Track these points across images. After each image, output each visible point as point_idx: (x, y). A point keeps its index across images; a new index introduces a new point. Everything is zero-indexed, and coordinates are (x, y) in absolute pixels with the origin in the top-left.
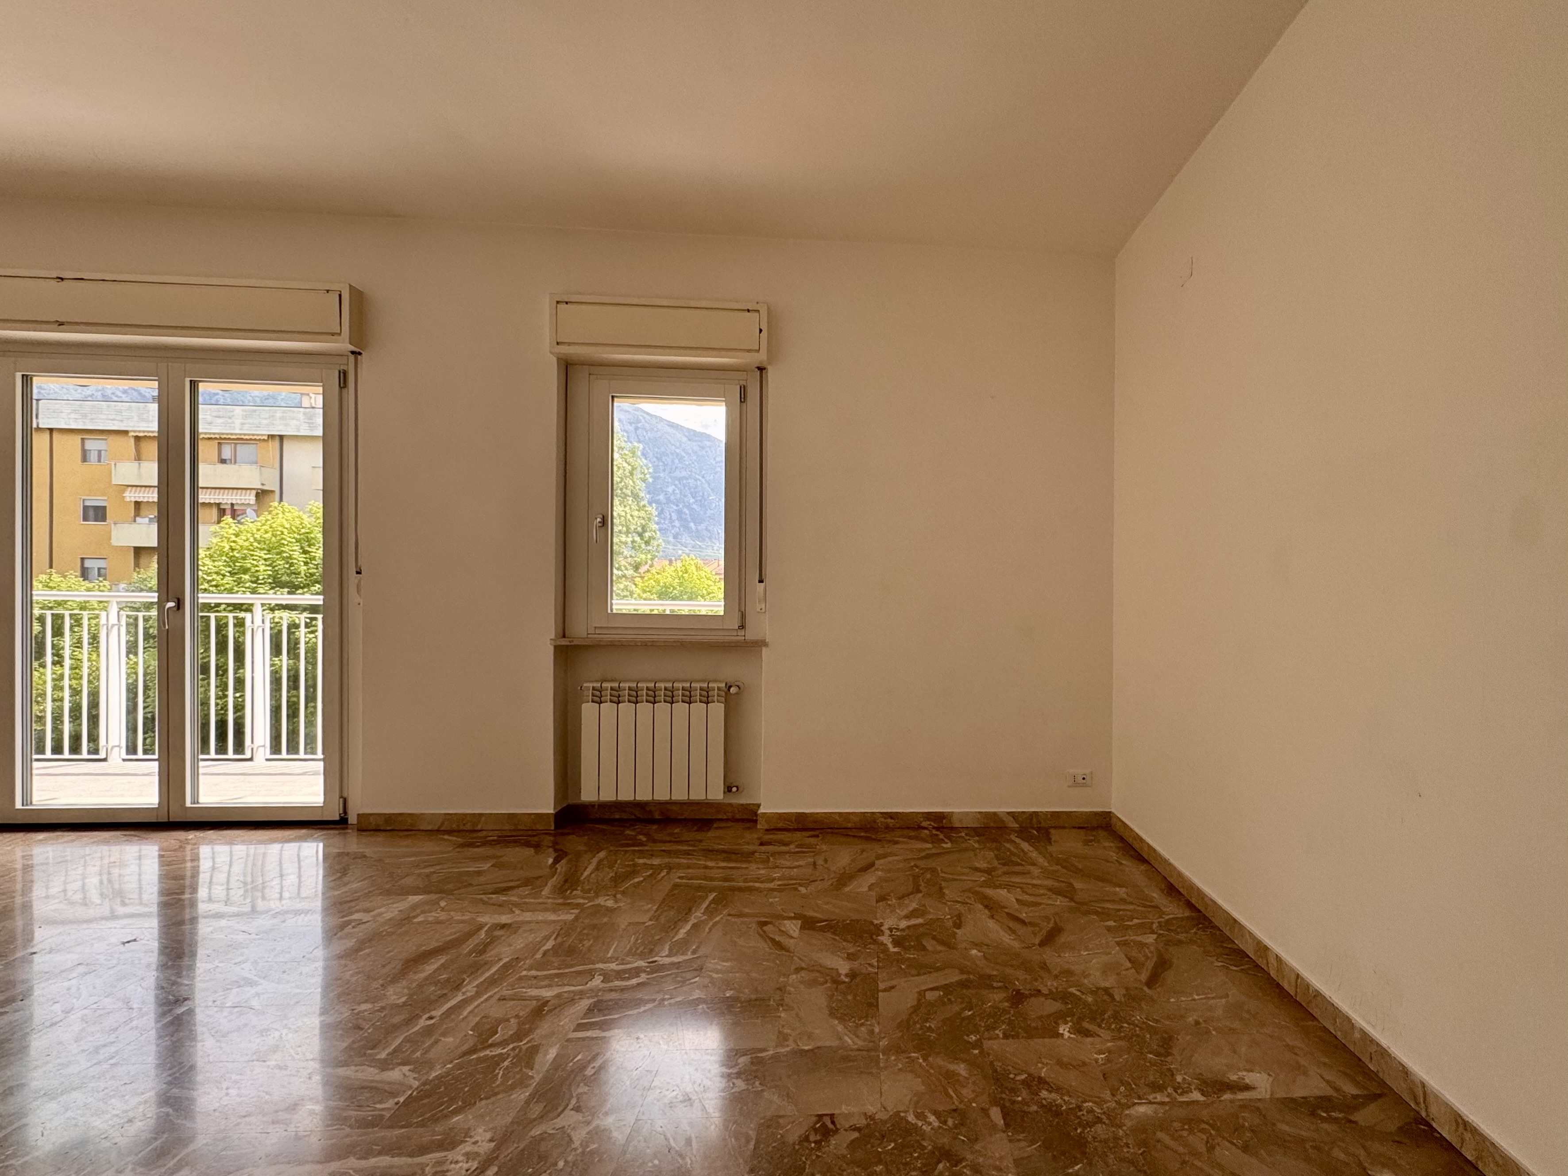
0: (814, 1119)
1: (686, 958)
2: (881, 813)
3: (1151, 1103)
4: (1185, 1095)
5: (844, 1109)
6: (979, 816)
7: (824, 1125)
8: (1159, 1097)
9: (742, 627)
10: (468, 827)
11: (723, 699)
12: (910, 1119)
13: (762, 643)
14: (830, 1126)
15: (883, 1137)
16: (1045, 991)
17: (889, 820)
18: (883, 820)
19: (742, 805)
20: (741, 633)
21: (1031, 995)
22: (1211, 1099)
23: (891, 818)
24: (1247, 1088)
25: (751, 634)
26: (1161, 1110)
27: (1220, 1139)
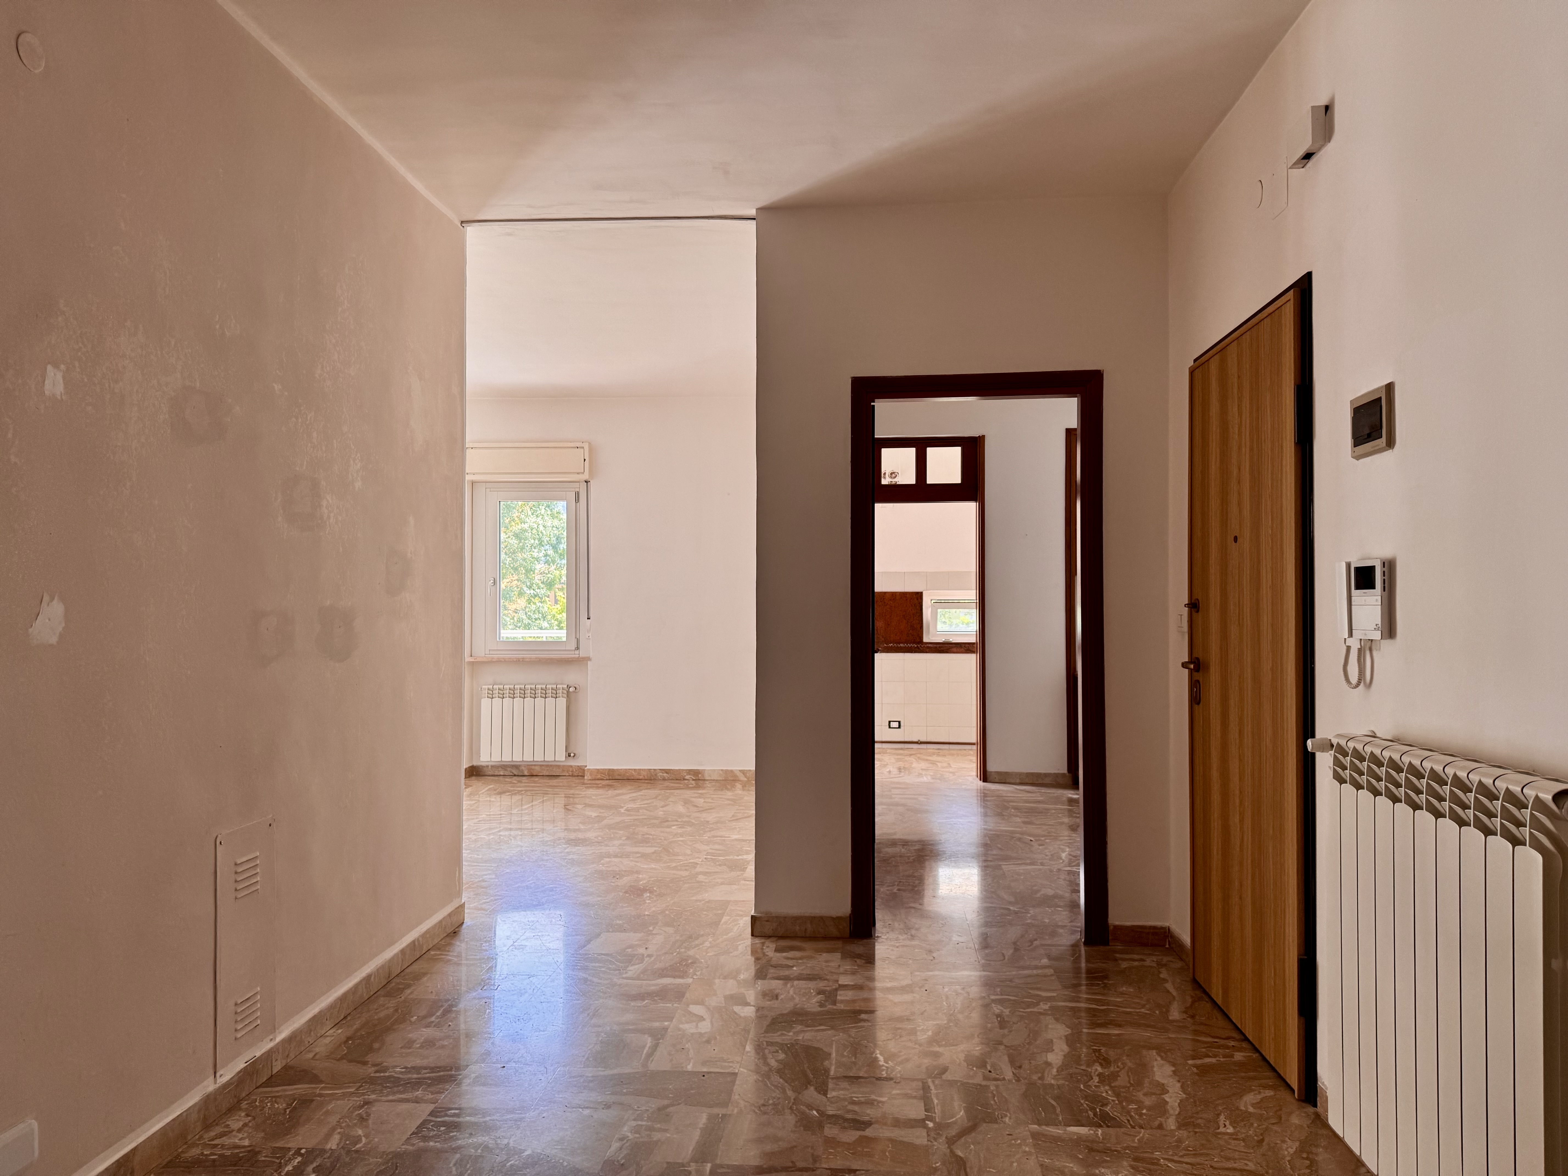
2: (660, 770)
6: (721, 772)
9: (578, 648)
11: (565, 696)
13: (589, 659)
17: (665, 775)
18: (661, 774)
19: (578, 766)
20: (577, 652)
23: (667, 773)
25: (582, 653)
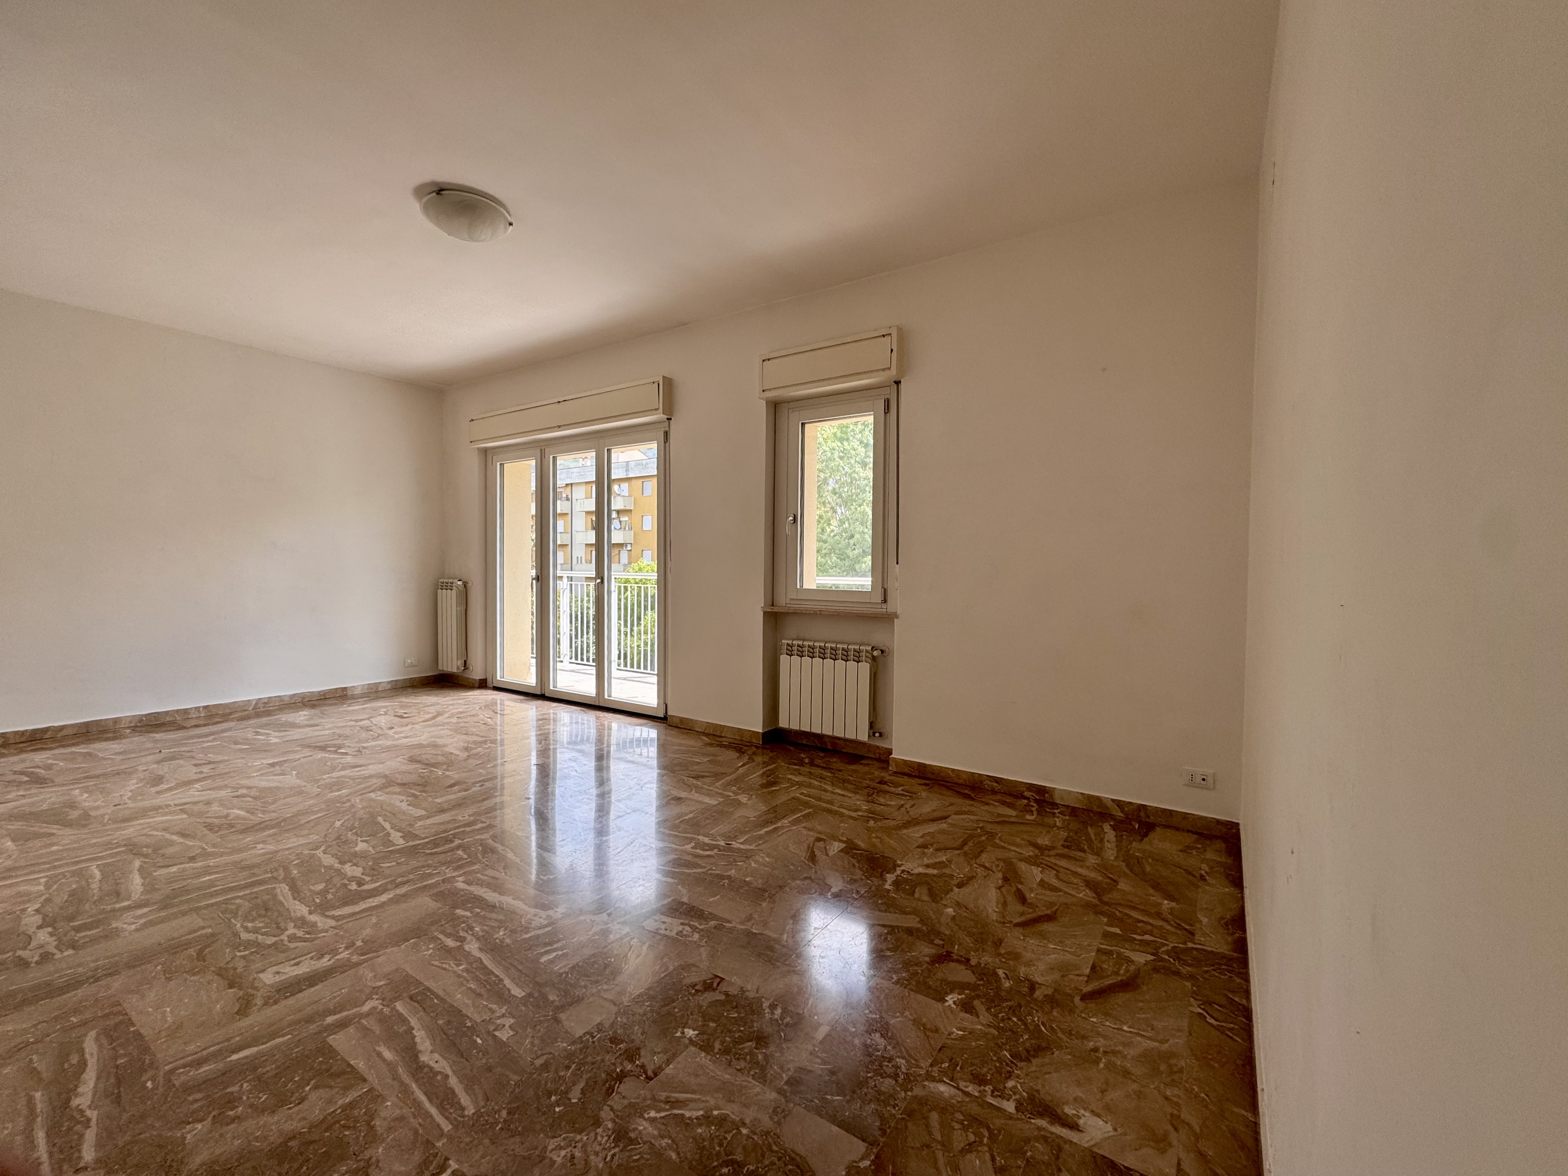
0: (711, 976)
1: (751, 847)
3: (958, 1088)
4: (999, 1099)
5: (734, 979)
6: (1080, 797)
7: (712, 983)
8: (971, 1089)
9: (885, 601)
10: (718, 733)
11: (870, 661)
12: (764, 1005)
13: (899, 615)
14: (715, 985)
15: (736, 1007)
16: (973, 962)
17: (995, 784)
19: (886, 749)
20: (884, 606)
21: (958, 961)
22: (1020, 1115)
24: (1074, 1127)
25: (890, 607)
26: (960, 1097)
27: (986, 1148)
